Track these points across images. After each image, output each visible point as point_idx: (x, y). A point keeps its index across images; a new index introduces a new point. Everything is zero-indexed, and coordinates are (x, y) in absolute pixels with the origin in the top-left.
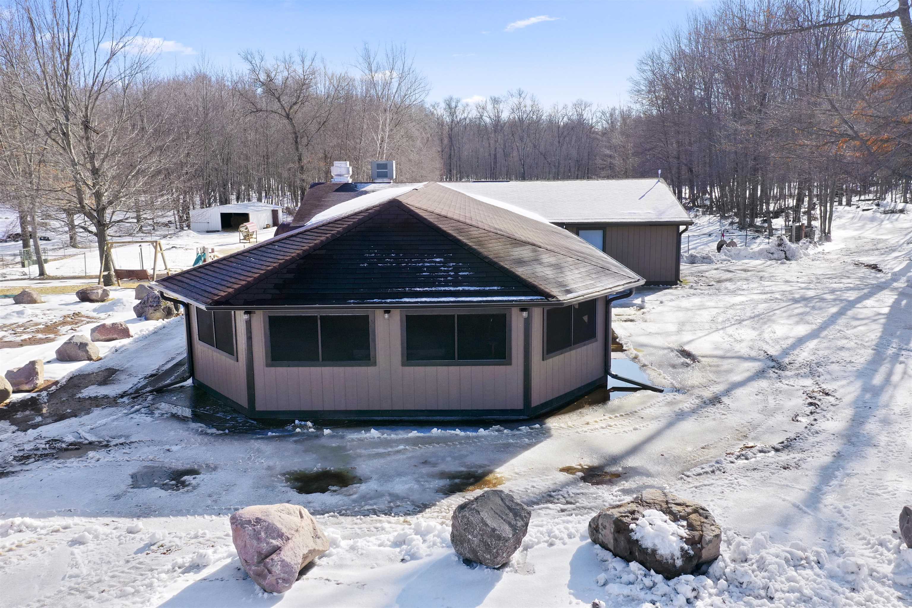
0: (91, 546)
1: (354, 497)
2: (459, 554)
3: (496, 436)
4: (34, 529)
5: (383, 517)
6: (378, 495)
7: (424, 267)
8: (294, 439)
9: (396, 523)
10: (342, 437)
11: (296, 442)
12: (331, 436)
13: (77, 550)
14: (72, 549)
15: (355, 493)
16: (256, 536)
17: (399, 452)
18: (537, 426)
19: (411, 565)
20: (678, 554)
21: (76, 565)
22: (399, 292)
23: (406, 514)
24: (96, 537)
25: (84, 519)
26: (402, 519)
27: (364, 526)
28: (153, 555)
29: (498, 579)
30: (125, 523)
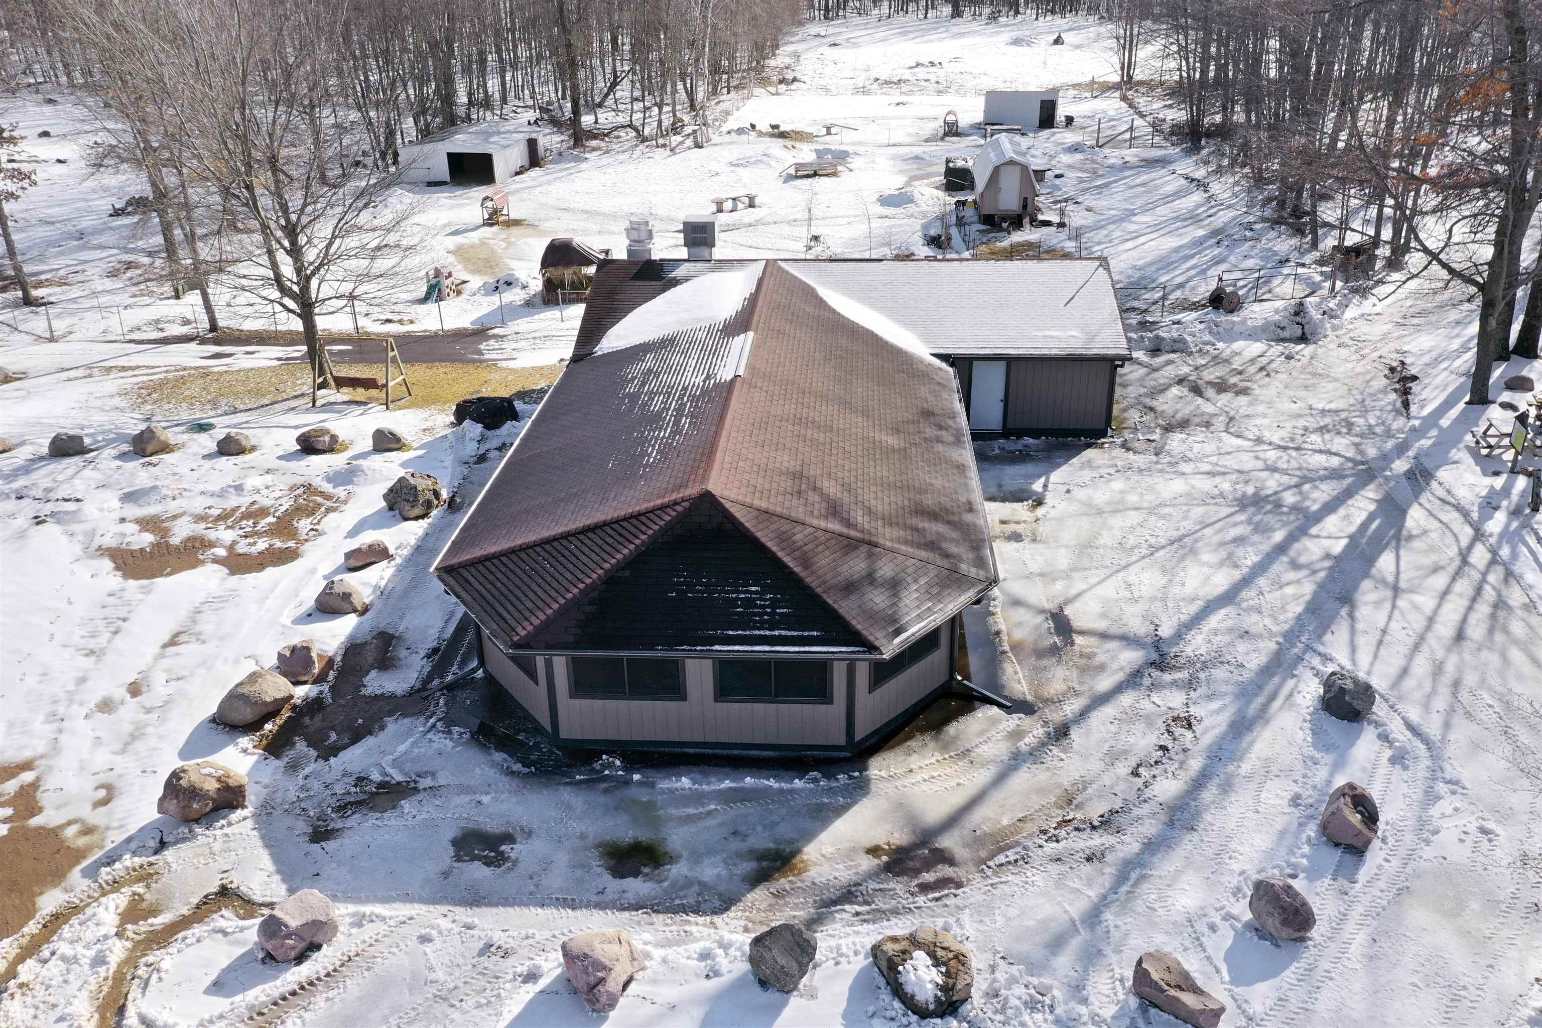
0: (438, 943)
1: (666, 884)
2: (755, 974)
3: (811, 790)
4: (383, 919)
5: (692, 918)
6: (689, 883)
7: (738, 599)
8: (604, 785)
9: (704, 925)
10: (652, 785)
11: (606, 791)
12: (640, 783)
13: (428, 948)
14: (422, 947)
15: (666, 879)
16: (585, 970)
17: (709, 813)
18: (857, 774)
19: (715, 983)
20: (932, 1000)
21: (431, 969)
22: (710, 636)
23: (714, 913)
24: (440, 932)
25: (424, 908)
26: (708, 918)
27: (674, 928)
28: (493, 958)
29: (784, 1004)
30: (463, 914)
